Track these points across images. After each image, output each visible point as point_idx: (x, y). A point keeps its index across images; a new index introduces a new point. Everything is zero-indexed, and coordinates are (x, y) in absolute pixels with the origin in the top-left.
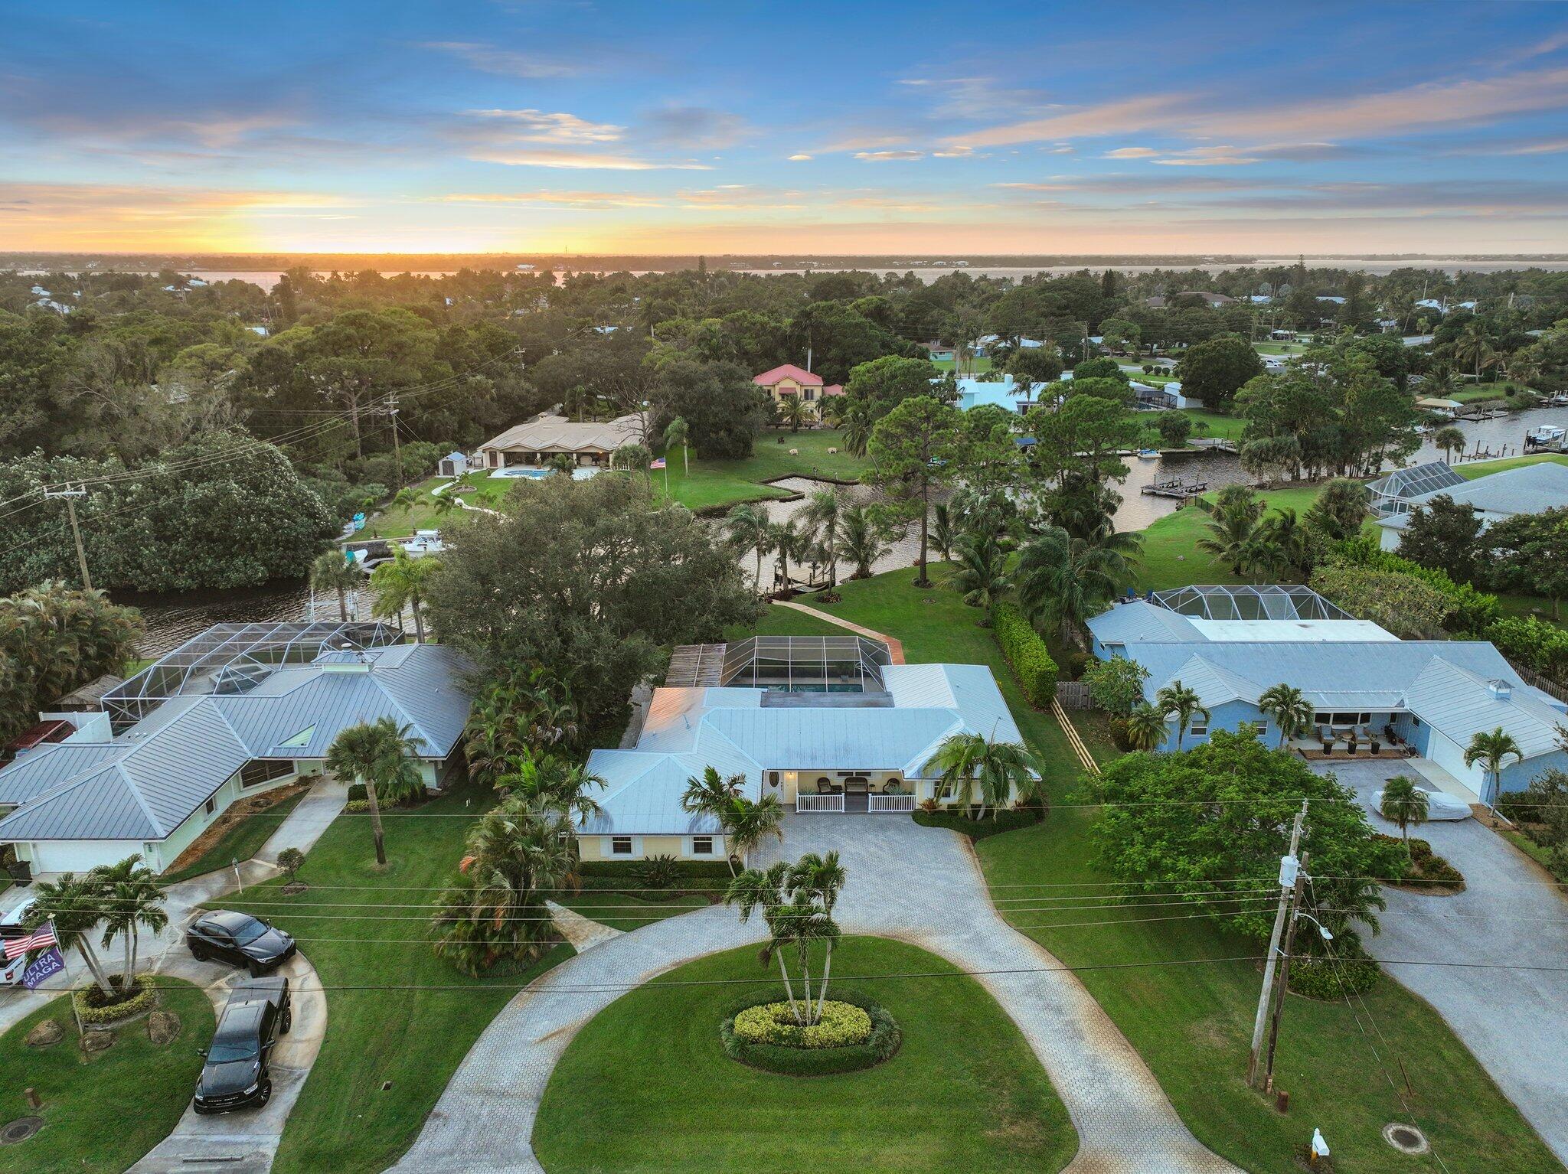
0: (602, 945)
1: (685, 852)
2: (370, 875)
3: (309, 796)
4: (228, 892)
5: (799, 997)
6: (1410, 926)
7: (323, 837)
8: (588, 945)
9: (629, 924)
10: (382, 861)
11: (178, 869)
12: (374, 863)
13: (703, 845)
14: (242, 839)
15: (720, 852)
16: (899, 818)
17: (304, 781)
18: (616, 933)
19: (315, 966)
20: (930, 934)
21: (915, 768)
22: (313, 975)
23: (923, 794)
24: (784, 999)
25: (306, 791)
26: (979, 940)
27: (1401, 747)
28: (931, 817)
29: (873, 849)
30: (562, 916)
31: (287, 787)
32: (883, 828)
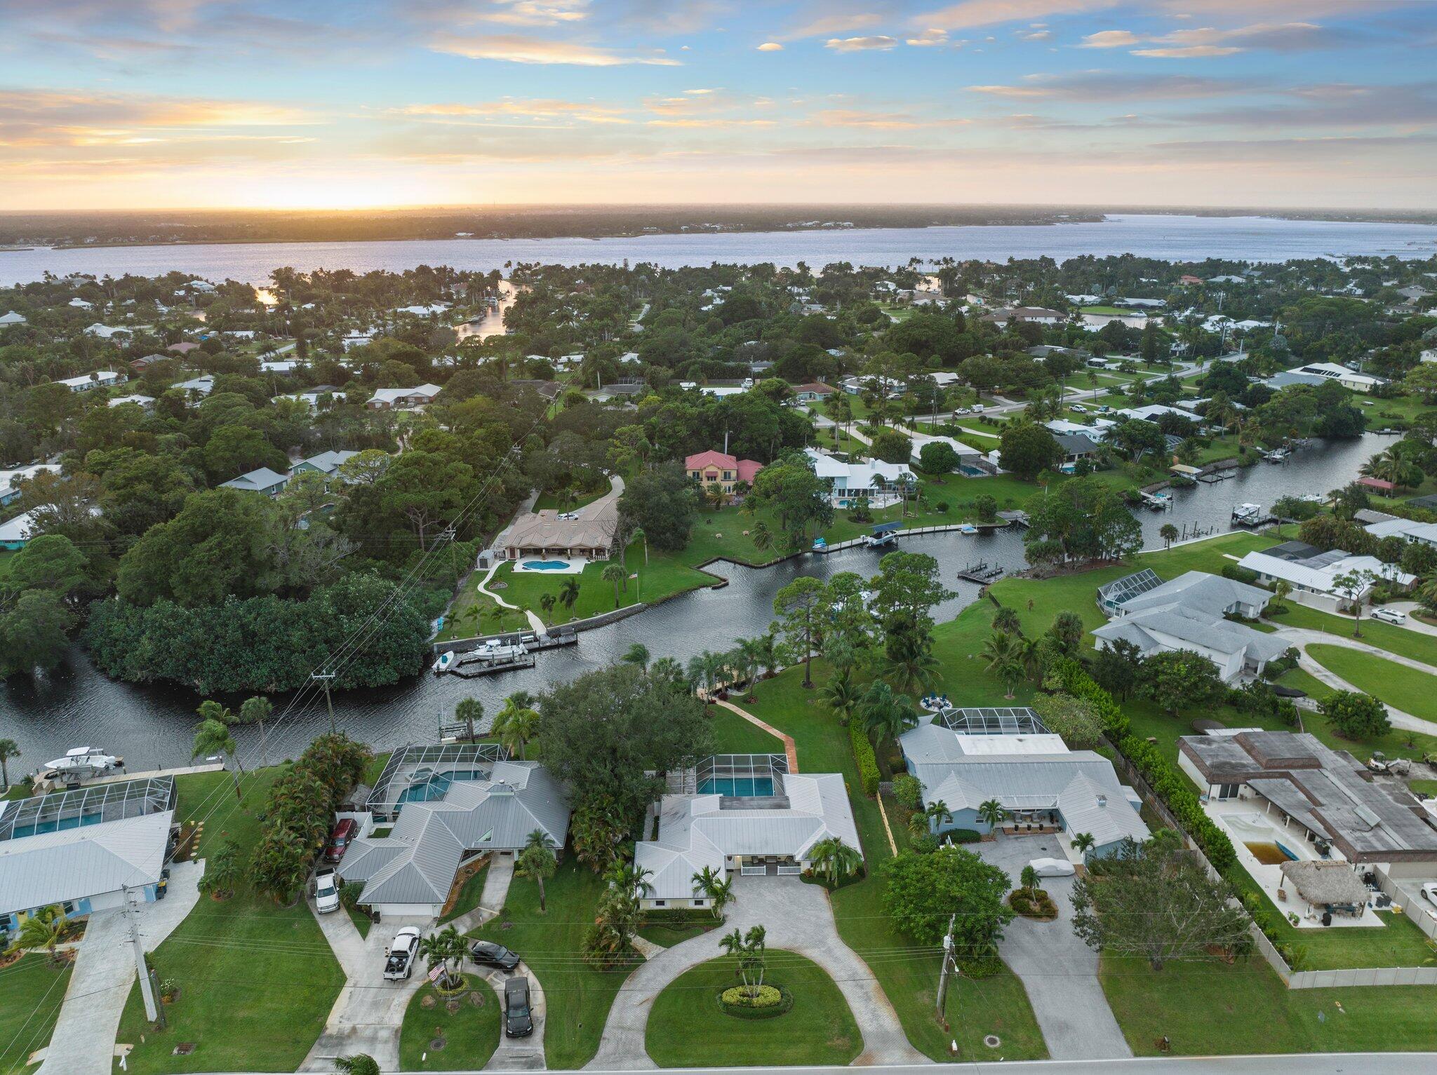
0: (657, 955)
1: (691, 906)
2: (539, 916)
3: (492, 866)
4: (475, 927)
5: (750, 984)
6: (1026, 940)
7: (509, 893)
8: (651, 956)
9: (669, 944)
10: (543, 909)
11: (447, 913)
12: (540, 910)
13: (699, 902)
14: (469, 895)
15: (708, 904)
16: (791, 878)
17: (486, 856)
18: (663, 949)
19: (530, 967)
20: (807, 948)
21: (801, 854)
22: (530, 972)
23: (805, 866)
24: (743, 984)
25: (489, 862)
26: (829, 951)
27: (1055, 825)
28: (808, 878)
29: (780, 898)
30: (638, 941)
31: (479, 860)
32: (785, 884)
